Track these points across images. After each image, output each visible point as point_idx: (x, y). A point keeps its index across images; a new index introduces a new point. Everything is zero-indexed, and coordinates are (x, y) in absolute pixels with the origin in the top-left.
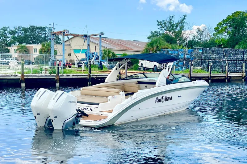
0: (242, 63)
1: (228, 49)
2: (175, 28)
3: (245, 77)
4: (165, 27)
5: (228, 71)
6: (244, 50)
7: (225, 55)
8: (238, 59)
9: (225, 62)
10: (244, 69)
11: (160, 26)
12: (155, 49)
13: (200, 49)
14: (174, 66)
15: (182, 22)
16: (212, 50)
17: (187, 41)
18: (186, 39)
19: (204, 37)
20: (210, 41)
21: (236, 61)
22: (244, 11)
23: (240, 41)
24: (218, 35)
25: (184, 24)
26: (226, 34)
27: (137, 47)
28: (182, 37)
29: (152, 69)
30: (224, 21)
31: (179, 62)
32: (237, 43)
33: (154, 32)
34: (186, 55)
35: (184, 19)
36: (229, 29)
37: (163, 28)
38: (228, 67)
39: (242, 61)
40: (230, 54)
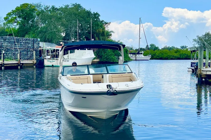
0: (32, 51)
1: (19, 38)
3: (36, 63)
5: (20, 59)
6: (34, 39)
7: (16, 43)
8: (29, 47)
9: (17, 50)
10: (34, 57)
16: (4, 39)
21: (27, 49)
22: (32, 4)
23: (29, 31)
24: (9, 25)
26: (16, 24)
30: (13, 12)
32: (26, 33)
36: (18, 19)
38: (20, 55)
39: (33, 49)
40: (21, 43)
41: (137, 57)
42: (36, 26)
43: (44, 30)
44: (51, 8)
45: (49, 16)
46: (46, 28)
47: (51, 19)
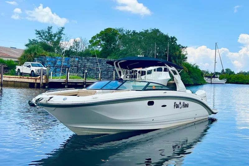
0: (113, 72)
1: (101, 59)
2: (53, 38)
4: (44, 37)
5: (101, 78)
7: (98, 64)
8: (109, 67)
9: (99, 70)
10: (114, 77)
11: (39, 35)
12: (32, 56)
13: (77, 57)
14: (52, 72)
15: (60, 33)
16: (87, 59)
17: (64, 51)
18: (63, 49)
19: (80, 47)
20: (85, 51)
21: (108, 69)
22: (115, 28)
23: (111, 53)
24: (93, 47)
25: (62, 35)
26: (99, 46)
27: (14, 53)
28: (60, 47)
29: (29, 74)
30: (98, 35)
31: (56, 69)
32: (109, 55)
33: (32, 40)
34: (63, 62)
35: (62, 30)
36: (102, 42)
37: (42, 37)
38: (101, 74)
39: (113, 69)
40: (103, 63)
41: (212, 80)
42: (117, 48)
43: (125, 52)
44: (132, 33)
45: (129, 39)
46: (126, 50)
47: (131, 42)
